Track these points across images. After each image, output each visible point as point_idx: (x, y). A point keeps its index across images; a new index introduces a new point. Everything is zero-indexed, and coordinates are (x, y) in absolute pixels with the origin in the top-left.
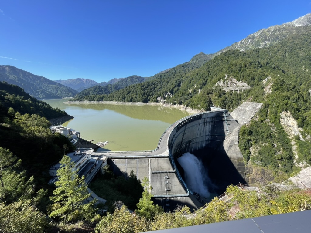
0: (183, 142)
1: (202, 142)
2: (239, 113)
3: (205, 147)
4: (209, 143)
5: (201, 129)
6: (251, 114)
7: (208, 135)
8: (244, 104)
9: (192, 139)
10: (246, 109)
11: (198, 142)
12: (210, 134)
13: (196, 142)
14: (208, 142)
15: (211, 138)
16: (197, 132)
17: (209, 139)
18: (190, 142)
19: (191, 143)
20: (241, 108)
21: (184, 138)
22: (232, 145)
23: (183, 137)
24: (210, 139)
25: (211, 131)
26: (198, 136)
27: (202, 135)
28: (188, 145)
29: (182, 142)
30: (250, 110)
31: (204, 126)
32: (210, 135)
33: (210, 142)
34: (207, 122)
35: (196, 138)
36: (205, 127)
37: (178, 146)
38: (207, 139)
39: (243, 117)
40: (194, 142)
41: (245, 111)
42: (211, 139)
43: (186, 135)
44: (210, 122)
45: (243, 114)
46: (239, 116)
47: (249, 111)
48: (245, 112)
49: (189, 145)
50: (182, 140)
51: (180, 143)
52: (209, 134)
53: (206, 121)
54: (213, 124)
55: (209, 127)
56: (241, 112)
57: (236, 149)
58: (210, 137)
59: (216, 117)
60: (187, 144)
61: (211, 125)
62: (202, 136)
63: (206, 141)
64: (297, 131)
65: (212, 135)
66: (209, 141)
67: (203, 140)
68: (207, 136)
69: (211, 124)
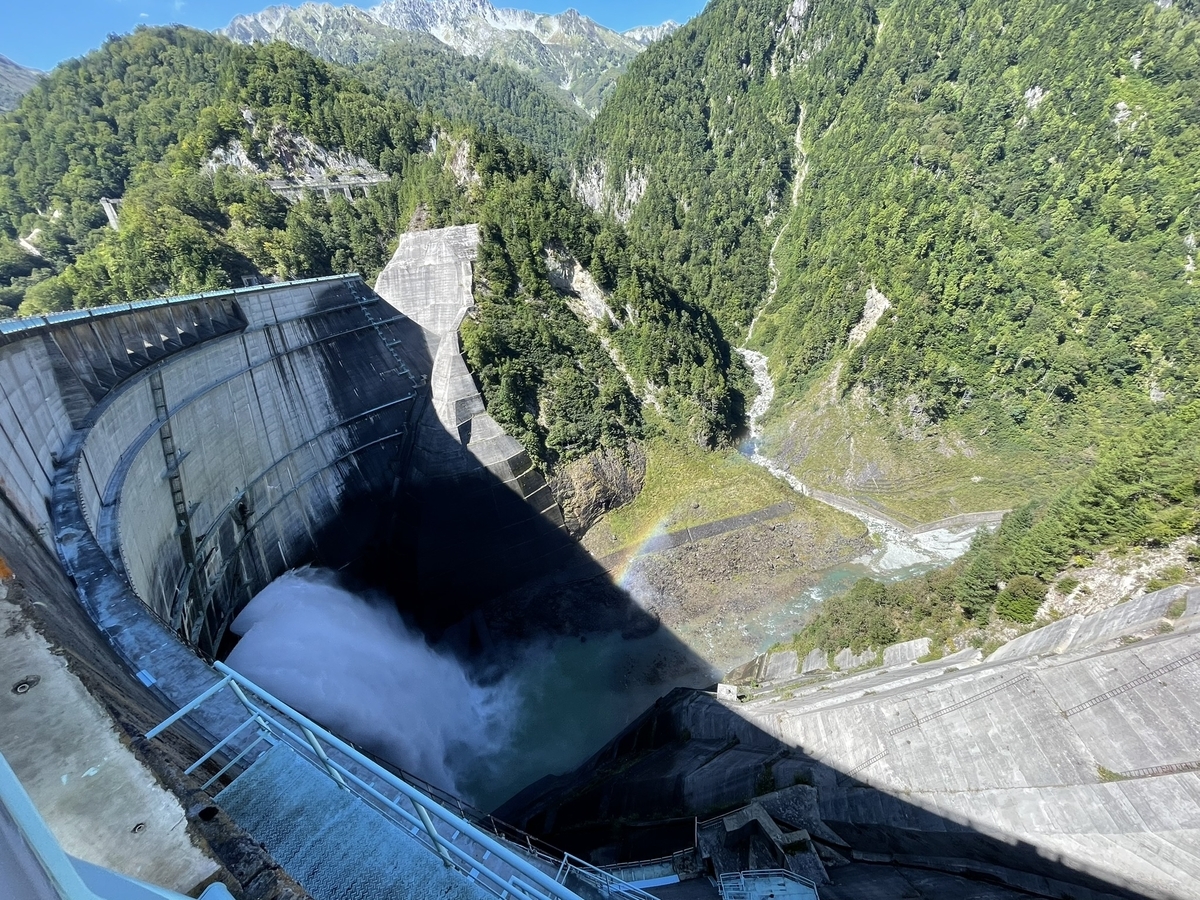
0: (195, 533)
1: (313, 478)
2: (404, 289)
3: (345, 498)
4: (353, 471)
5: (275, 405)
6: (459, 274)
7: (329, 430)
8: (407, 244)
9: (250, 488)
10: (426, 263)
11: (294, 492)
12: (335, 417)
13: (279, 496)
14: (346, 469)
15: (350, 436)
16: (260, 426)
17: (342, 450)
18: (242, 511)
19: (252, 521)
20: (402, 262)
21: (190, 498)
22: (469, 423)
23: (176, 492)
24: (346, 445)
25: (335, 403)
26: (279, 455)
27: (295, 443)
28: (237, 538)
29: (185, 538)
30: (445, 261)
31: (286, 383)
32: (342, 426)
33: (355, 462)
34: (289, 354)
35: (267, 472)
36: (292, 384)
37: (169, 584)
38: (331, 452)
39: (432, 302)
40: (270, 505)
41: (428, 272)
42: (354, 446)
43: (190, 471)
44: (302, 350)
45: (427, 289)
46: (413, 300)
47: (442, 266)
48: (427, 279)
49: (249, 533)
50: (183, 517)
51: (178, 551)
52: (331, 422)
53: (280, 349)
54: (327, 361)
55: (311, 378)
56: (411, 280)
57: (492, 433)
58: (342, 436)
59: (326, 317)
60: (226, 533)
61: (322, 370)
62: (300, 447)
63: (335, 464)
64: (598, 302)
65: (349, 423)
66: (346, 460)
67: (312, 470)
68: (328, 438)
69: (316, 360)
